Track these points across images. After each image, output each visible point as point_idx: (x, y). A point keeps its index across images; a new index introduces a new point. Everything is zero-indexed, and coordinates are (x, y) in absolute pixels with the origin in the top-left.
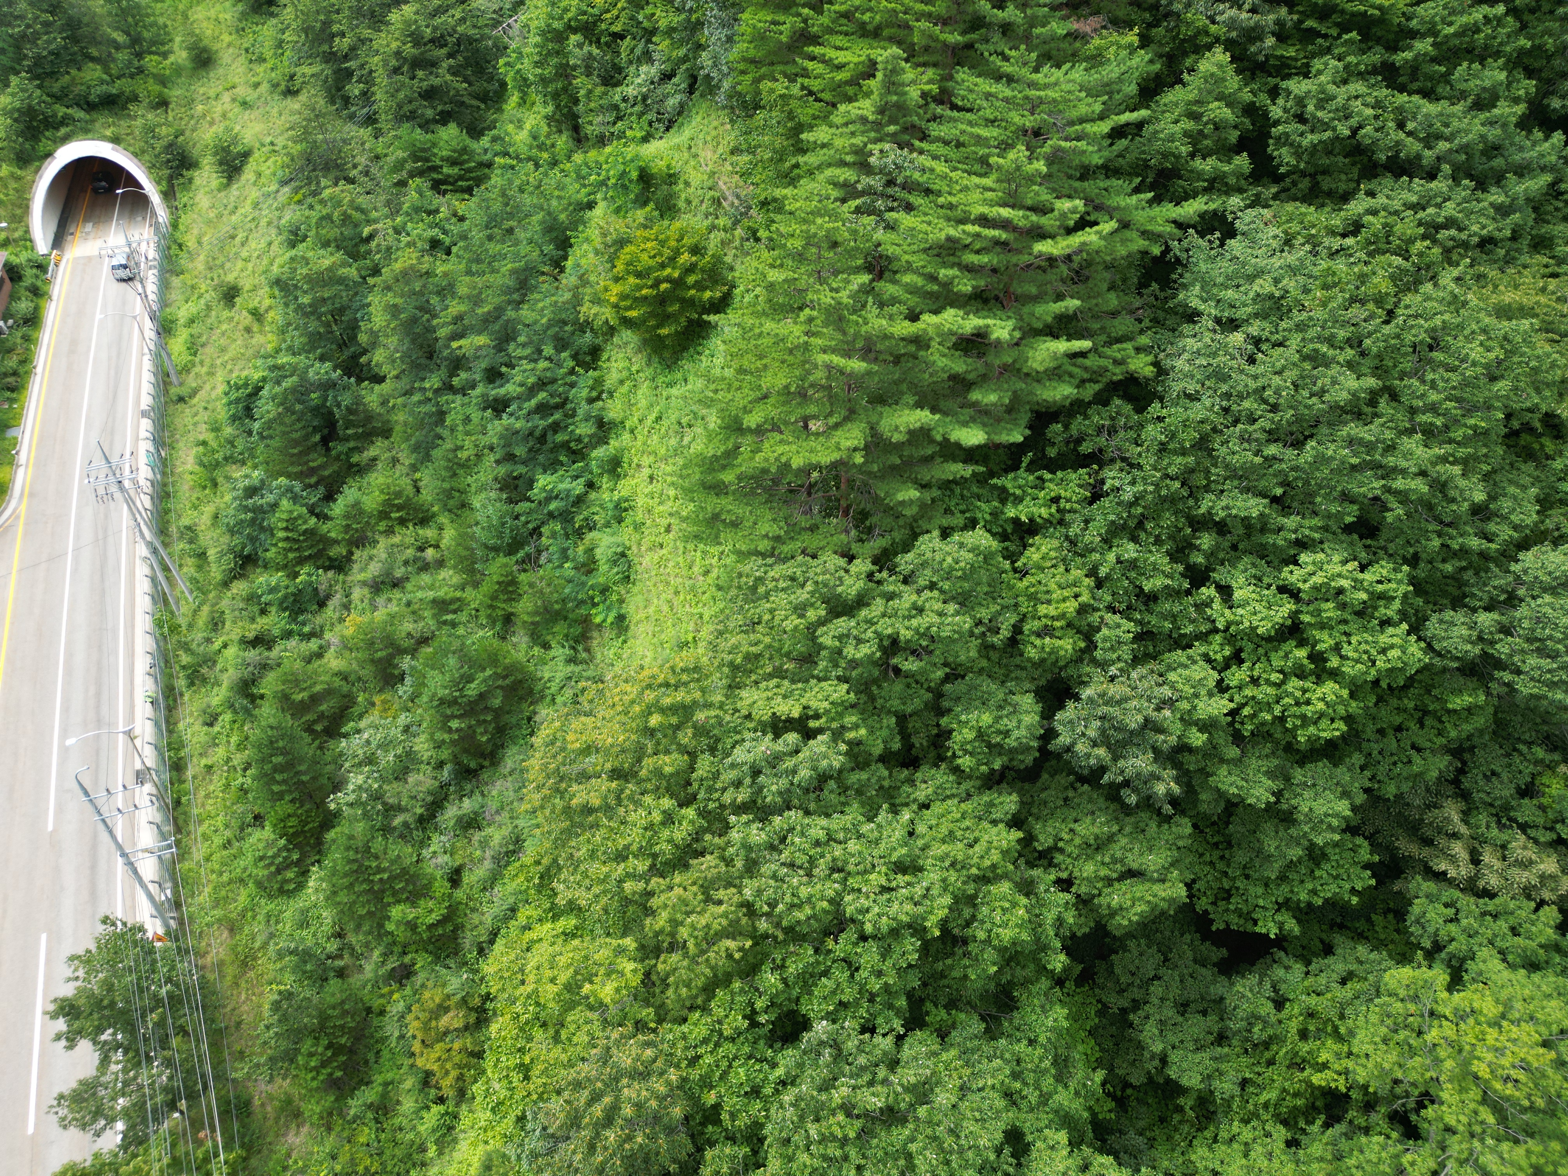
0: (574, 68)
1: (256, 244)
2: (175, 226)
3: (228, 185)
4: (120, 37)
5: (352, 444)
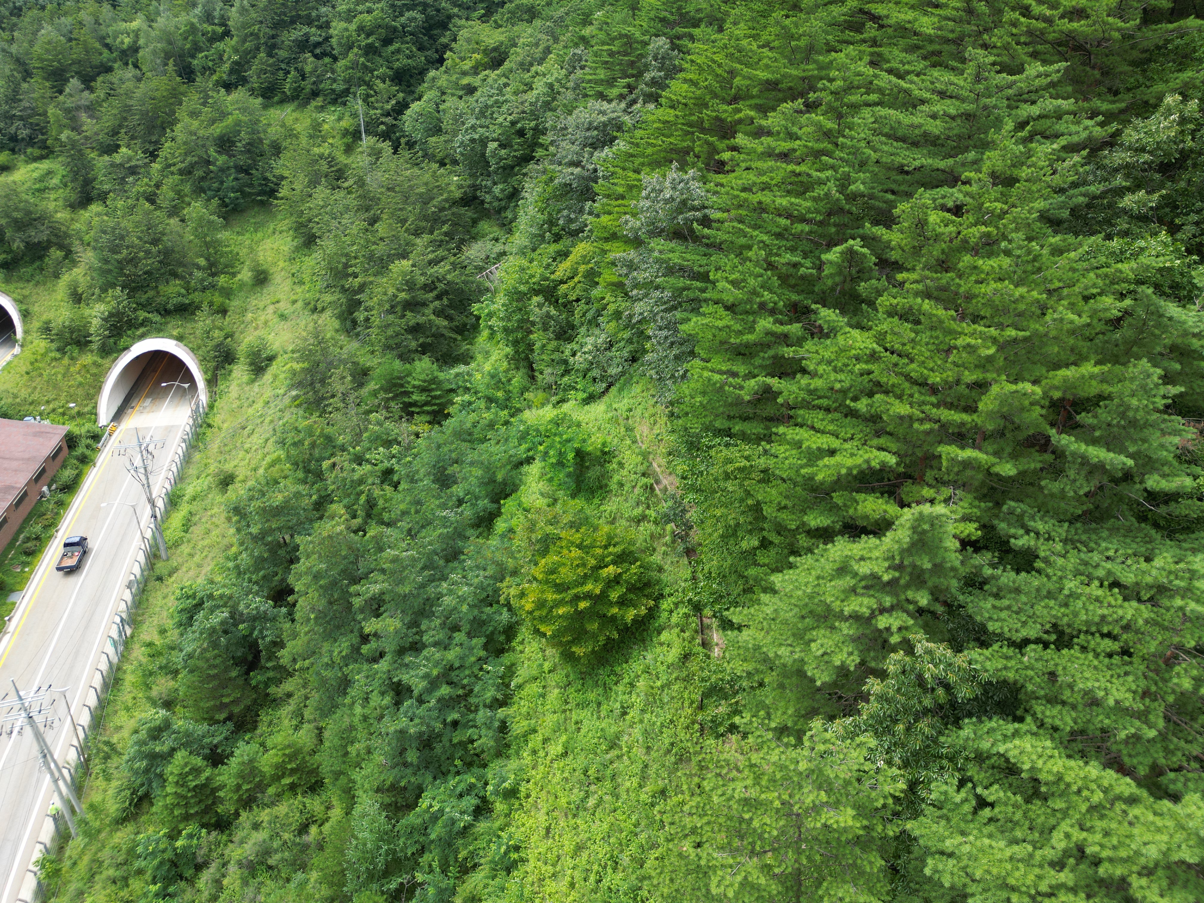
0: (533, 324)
3: (253, 381)
5: (271, 674)
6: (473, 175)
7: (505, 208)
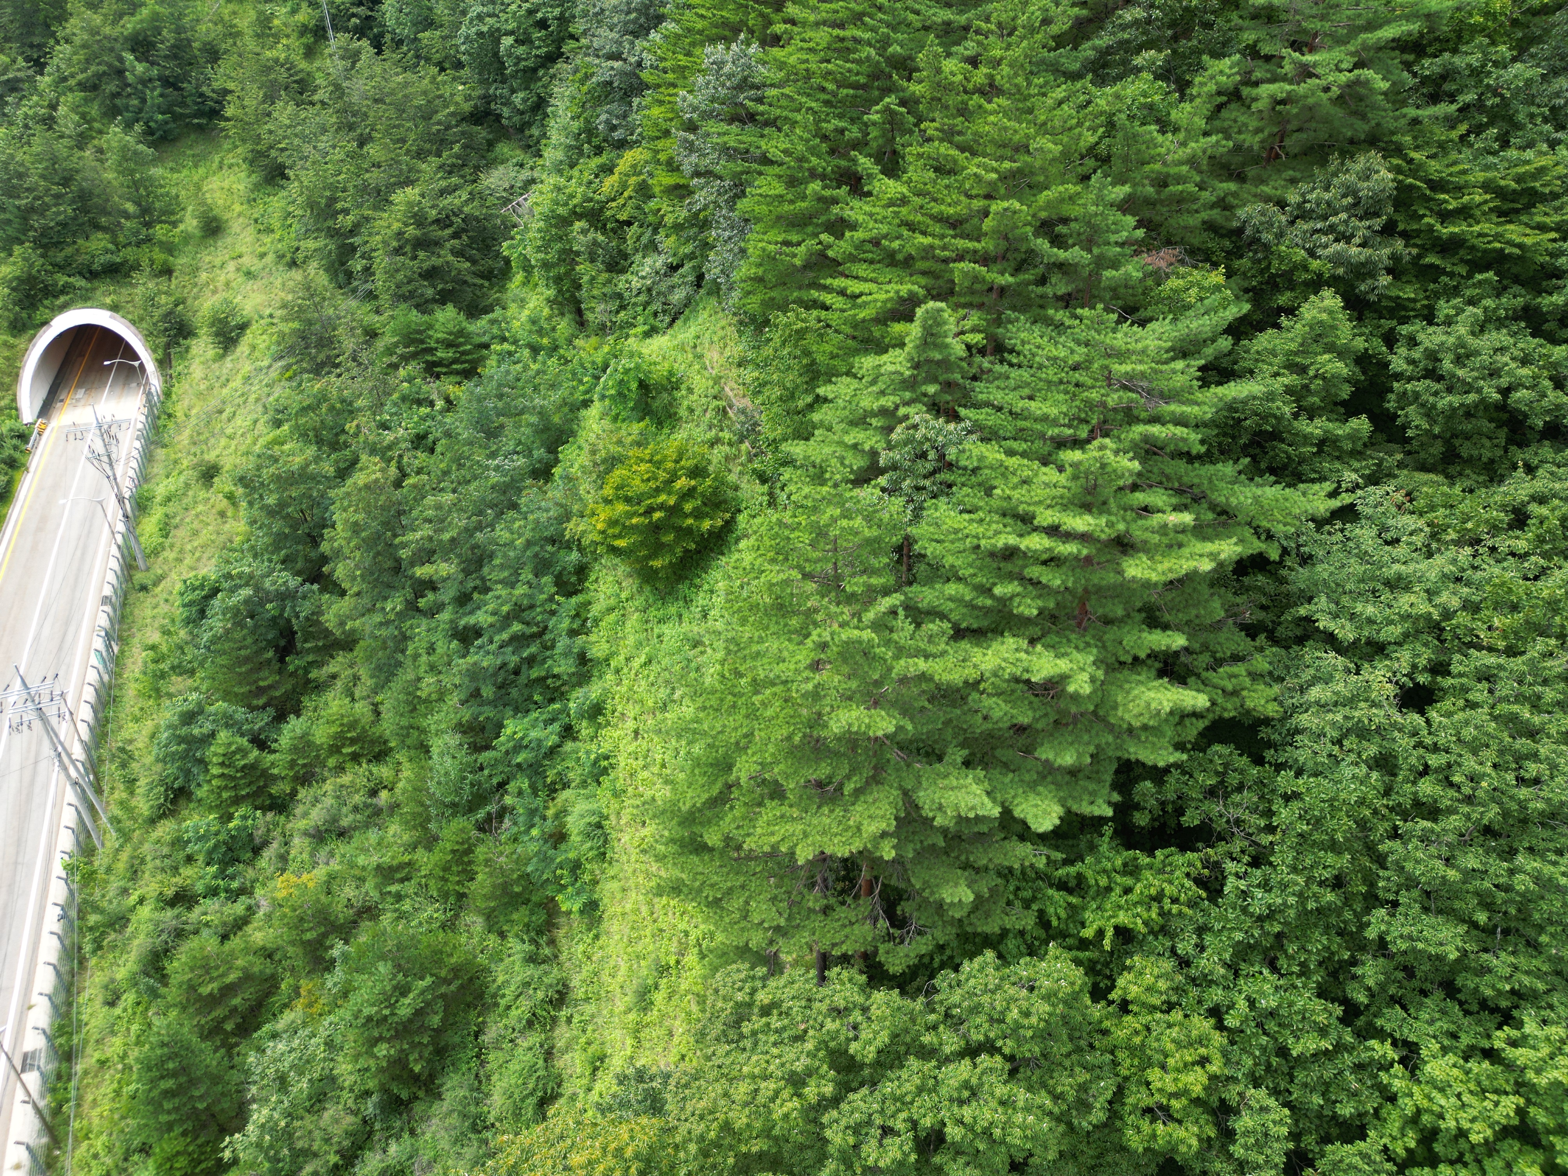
0: (578, 253)
1: (241, 422)
2: (168, 394)
3: (223, 357)
4: (130, 207)
5: (310, 658)
6: (484, 82)
7: (529, 124)
